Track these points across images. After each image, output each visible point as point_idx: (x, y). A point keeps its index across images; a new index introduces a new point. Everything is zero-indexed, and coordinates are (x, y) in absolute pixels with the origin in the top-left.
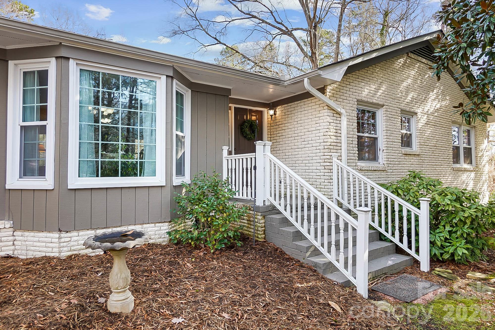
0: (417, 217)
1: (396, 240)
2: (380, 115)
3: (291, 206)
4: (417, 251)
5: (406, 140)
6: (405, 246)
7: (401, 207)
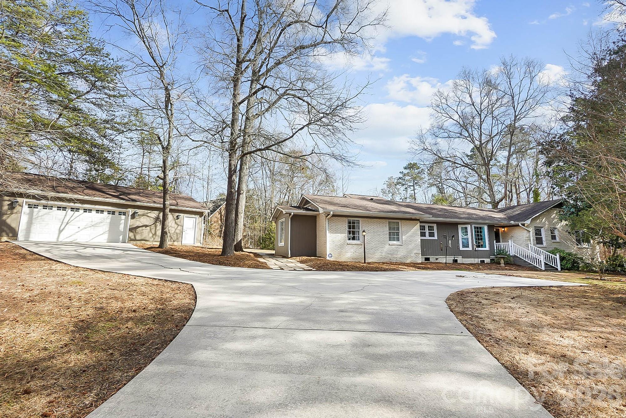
0: (556, 258)
1: (551, 264)
2: (542, 230)
3: (522, 255)
4: (557, 267)
5: (554, 237)
6: (554, 266)
7: (552, 256)
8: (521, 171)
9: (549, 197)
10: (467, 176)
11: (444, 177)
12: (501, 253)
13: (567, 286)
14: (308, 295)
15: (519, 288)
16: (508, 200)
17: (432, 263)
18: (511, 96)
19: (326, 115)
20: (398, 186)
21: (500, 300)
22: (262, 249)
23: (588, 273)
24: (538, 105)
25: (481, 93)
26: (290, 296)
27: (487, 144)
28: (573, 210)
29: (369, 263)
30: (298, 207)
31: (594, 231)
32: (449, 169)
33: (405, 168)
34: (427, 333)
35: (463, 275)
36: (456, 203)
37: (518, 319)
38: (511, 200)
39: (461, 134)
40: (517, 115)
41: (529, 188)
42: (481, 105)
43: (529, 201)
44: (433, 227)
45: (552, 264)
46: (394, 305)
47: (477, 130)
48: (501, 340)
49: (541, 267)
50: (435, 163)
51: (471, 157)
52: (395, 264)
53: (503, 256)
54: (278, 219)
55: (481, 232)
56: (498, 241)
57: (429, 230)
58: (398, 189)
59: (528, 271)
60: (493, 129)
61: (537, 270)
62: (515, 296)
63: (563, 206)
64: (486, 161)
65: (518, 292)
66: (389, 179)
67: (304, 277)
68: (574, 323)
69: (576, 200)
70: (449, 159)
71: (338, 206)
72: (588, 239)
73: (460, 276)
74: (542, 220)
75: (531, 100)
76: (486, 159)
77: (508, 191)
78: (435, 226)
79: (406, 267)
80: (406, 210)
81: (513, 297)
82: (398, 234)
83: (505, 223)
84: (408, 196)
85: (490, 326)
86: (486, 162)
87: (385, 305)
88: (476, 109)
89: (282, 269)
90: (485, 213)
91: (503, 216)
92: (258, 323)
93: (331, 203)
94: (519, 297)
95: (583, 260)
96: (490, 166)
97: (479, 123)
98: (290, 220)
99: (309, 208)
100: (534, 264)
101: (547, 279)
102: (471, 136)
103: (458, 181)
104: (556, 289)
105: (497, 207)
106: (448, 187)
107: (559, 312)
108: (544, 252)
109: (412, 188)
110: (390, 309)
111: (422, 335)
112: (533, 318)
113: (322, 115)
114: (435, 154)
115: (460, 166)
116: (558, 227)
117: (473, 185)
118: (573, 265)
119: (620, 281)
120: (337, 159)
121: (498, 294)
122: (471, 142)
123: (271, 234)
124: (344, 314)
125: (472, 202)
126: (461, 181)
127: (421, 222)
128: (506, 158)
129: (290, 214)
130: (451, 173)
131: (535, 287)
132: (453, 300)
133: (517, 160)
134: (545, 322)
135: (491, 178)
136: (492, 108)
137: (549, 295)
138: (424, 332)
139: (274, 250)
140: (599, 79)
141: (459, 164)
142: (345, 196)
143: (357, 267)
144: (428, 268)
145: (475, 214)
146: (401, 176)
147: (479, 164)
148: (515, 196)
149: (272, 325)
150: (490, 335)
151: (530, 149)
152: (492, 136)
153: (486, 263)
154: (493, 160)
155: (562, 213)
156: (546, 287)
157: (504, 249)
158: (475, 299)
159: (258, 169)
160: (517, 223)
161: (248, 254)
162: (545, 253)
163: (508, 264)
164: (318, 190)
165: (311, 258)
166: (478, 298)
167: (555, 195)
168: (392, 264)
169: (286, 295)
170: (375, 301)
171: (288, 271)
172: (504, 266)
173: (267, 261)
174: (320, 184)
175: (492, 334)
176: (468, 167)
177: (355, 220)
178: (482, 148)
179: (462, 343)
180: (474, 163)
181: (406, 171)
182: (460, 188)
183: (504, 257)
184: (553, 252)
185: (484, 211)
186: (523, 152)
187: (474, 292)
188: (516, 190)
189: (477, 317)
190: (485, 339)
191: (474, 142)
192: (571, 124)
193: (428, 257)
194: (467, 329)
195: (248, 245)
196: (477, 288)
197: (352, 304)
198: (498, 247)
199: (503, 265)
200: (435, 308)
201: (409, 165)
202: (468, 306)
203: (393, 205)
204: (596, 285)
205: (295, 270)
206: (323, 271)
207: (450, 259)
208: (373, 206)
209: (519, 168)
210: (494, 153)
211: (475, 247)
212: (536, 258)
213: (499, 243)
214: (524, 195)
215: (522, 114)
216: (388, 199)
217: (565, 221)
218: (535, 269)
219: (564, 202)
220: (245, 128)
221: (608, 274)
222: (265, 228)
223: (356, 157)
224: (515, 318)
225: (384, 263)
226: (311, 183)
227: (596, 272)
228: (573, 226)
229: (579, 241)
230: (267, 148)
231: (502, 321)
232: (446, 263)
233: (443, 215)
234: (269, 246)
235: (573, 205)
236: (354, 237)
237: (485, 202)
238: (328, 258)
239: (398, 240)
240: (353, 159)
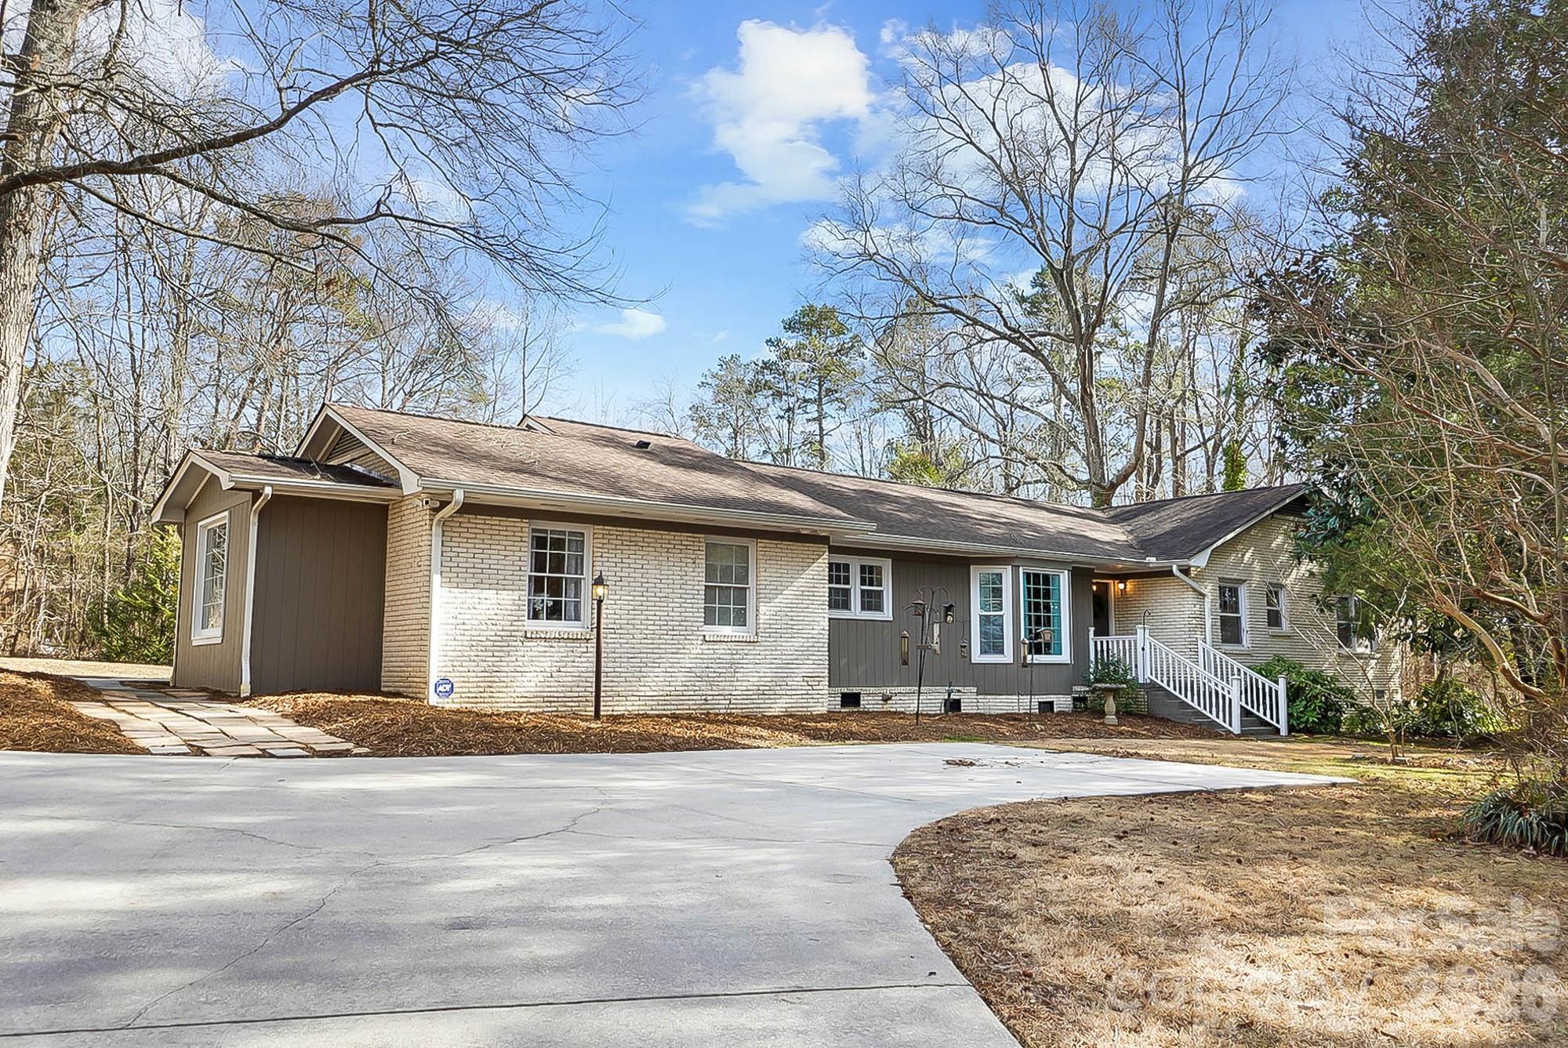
0: (1277, 692)
1: (1261, 714)
2: (1243, 592)
3: (1174, 681)
4: (1278, 722)
5: (1274, 619)
6: (1268, 719)
7: (1264, 685)
8: (1192, 374)
9: (1272, 474)
10: (1017, 376)
11: (933, 374)
12: (1108, 674)
13: (1292, 788)
14: (314, 863)
15: (1147, 799)
16: (1145, 479)
17: (867, 713)
18: (1178, 89)
19: (449, 44)
20: (760, 401)
21: (1079, 843)
22: (108, 658)
23: (1364, 742)
24: (1260, 138)
25: (1079, 62)
26: (221, 871)
27: (1088, 260)
28: (1334, 523)
29: (615, 719)
30: (300, 464)
31: (1384, 597)
32: (956, 344)
33: (790, 326)
34: (804, 986)
35: (969, 758)
36: (971, 482)
37: (1128, 909)
38: (1156, 479)
39: (1002, 211)
40: (1190, 164)
41: (1213, 437)
42: (1078, 106)
43: (1210, 487)
44: (879, 569)
45: (1265, 714)
46: (688, 884)
47: (1060, 201)
48: (1063, 989)
49: (1230, 725)
50: (904, 315)
51: (1033, 306)
52: (723, 722)
53: (1114, 686)
54: (192, 517)
55: (1047, 594)
56: (1102, 630)
57: (863, 582)
58: (759, 413)
59: (1190, 738)
60: (1111, 208)
61: (1217, 736)
62: (1130, 826)
63: (1308, 508)
64: (1083, 324)
65: (1140, 815)
66: (723, 363)
67: (309, 786)
68: (1294, 909)
69: (1346, 488)
70: (955, 304)
71: (492, 467)
72: (1367, 623)
73: (961, 763)
74: (1243, 555)
75: (1238, 115)
76: (1083, 319)
77: (1149, 444)
78: (887, 566)
79: (765, 733)
80: (779, 498)
81: (1125, 832)
82: (741, 595)
83: (1126, 561)
84: (798, 439)
85: (1032, 943)
86: (1081, 328)
87: (656, 887)
88: (1058, 120)
89: (200, 752)
90: (1064, 523)
91: (1124, 538)
92: (32, 1008)
93: (459, 453)
94: (1140, 830)
95: (1352, 698)
96: (1095, 349)
97: (1068, 177)
98: (254, 520)
99: (357, 468)
100: (1211, 712)
101: (1240, 764)
102: (1038, 222)
103: (983, 395)
104: (1261, 798)
105: (1109, 502)
106: (945, 414)
107: (1256, 878)
108: (1243, 669)
109: (812, 408)
110: (673, 901)
111: (785, 996)
112: (1173, 902)
113: (431, 44)
114: (906, 281)
115: (992, 335)
116: (1288, 582)
117: (1033, 412)
118: (1325, 717)
119: (1444, 766)
120: (494, 255)
121: (1075, 822)
122: (1034, 245)
123: (158, 586)
124: (467, 935)
125: (1028, 479)
126: (992, 397)
127: (834, 550)
128: (1148, 319)
129: (256, 494)
130: (962, 360)
131: (1200, 792)
132: (921, 852)
133: (1183, 332)
134: (1209, 913)
135: (1094, 392)
136: (1113, 124)
137: (1236, 821)
138: (792, 983)
139: (170, 664)
140: (1435, 73)
141: (990, 329)
142: (526, 425)
143: (558, 736)
144: (852, 733)
145: (1032, 527)
146: (772, 356)
147: (1058, 336)
148: (1168, 464)
149: (108, 1012)
150: (1026, 975)
151: (1223, 296)
152: (1108, 231)
153: (1060, 713)
154: (1108, 323)
155: (1302, 532)
156: (1233, 791)
157: (1118, 661)
158: (998, 845)
159: (102, 263)
160: (1164, 563)
161: (22, 681)
162: (1245, 674)
163: (1129, 714)
164: (407, 389)
165: (354, 698)
166: (1008, 840)
167: (1287, 467)
168: (709, 718)
169: (203, 871)
170: (614, 875)
171: (230, 760)
172: (1116, 722)
173: (124, 716)
174: (418, 365)
175: (1033, 971)
176: (1018, 344)
177: (564, 533)
178: (1070, 274)
179: (925, 1013)
180: (1042, 330)
181: (791, 340)
182: (988, 426)
183: (1118, 689)
184: (1268, 672)
185: (1064, 518)
186: (1201, 303)
187: (998, 820)
188: (1174, 441)
189: (993, 912)
190: (1008, 992)
191: (1044, 249)
192: (1349, 221)
193: (855, 690)
194: (953, 958)
195: (33, 639)
196: (1010, 805)
197: (512, 890)
198: (1102, 651)
199: (1111, 719)
200: (848, 888)
201: (804, 314)
202: (967, 871)
203: (729, 475)
204: (1377, 779)
205: (265, 754)
206: (402, 755)
207: (932, 700)
208: (643, 476)
209: (1187, 363)
210: (1109, 299)
211: (1024, 650)
212: (1217, 693)
213: (1104, 639)
214: (1196, 462)
215: (1206, 163)
216: (716, 452)
217: (1311, 561)
218: (1209, 731)
219: (1311, 493)
220: (28, 46)
221: (1418, 743)
222: (131, 560)
223: (580, 252)
224: (1117, 906)
225: (676, 717)
226: (375, 355)
227: (1383, 738)
228: (1330, 580)
229: (1345, 635)
230: (145, 165)
231: (1075, 922)
232: (917, 714)
233: (918, 524)
234: (144, 642)
235: (1337, 504)
236: (557, 604)
237: (1070, 482)
238: (433, 699)
239: (741, 620)
240: (567, 260)
